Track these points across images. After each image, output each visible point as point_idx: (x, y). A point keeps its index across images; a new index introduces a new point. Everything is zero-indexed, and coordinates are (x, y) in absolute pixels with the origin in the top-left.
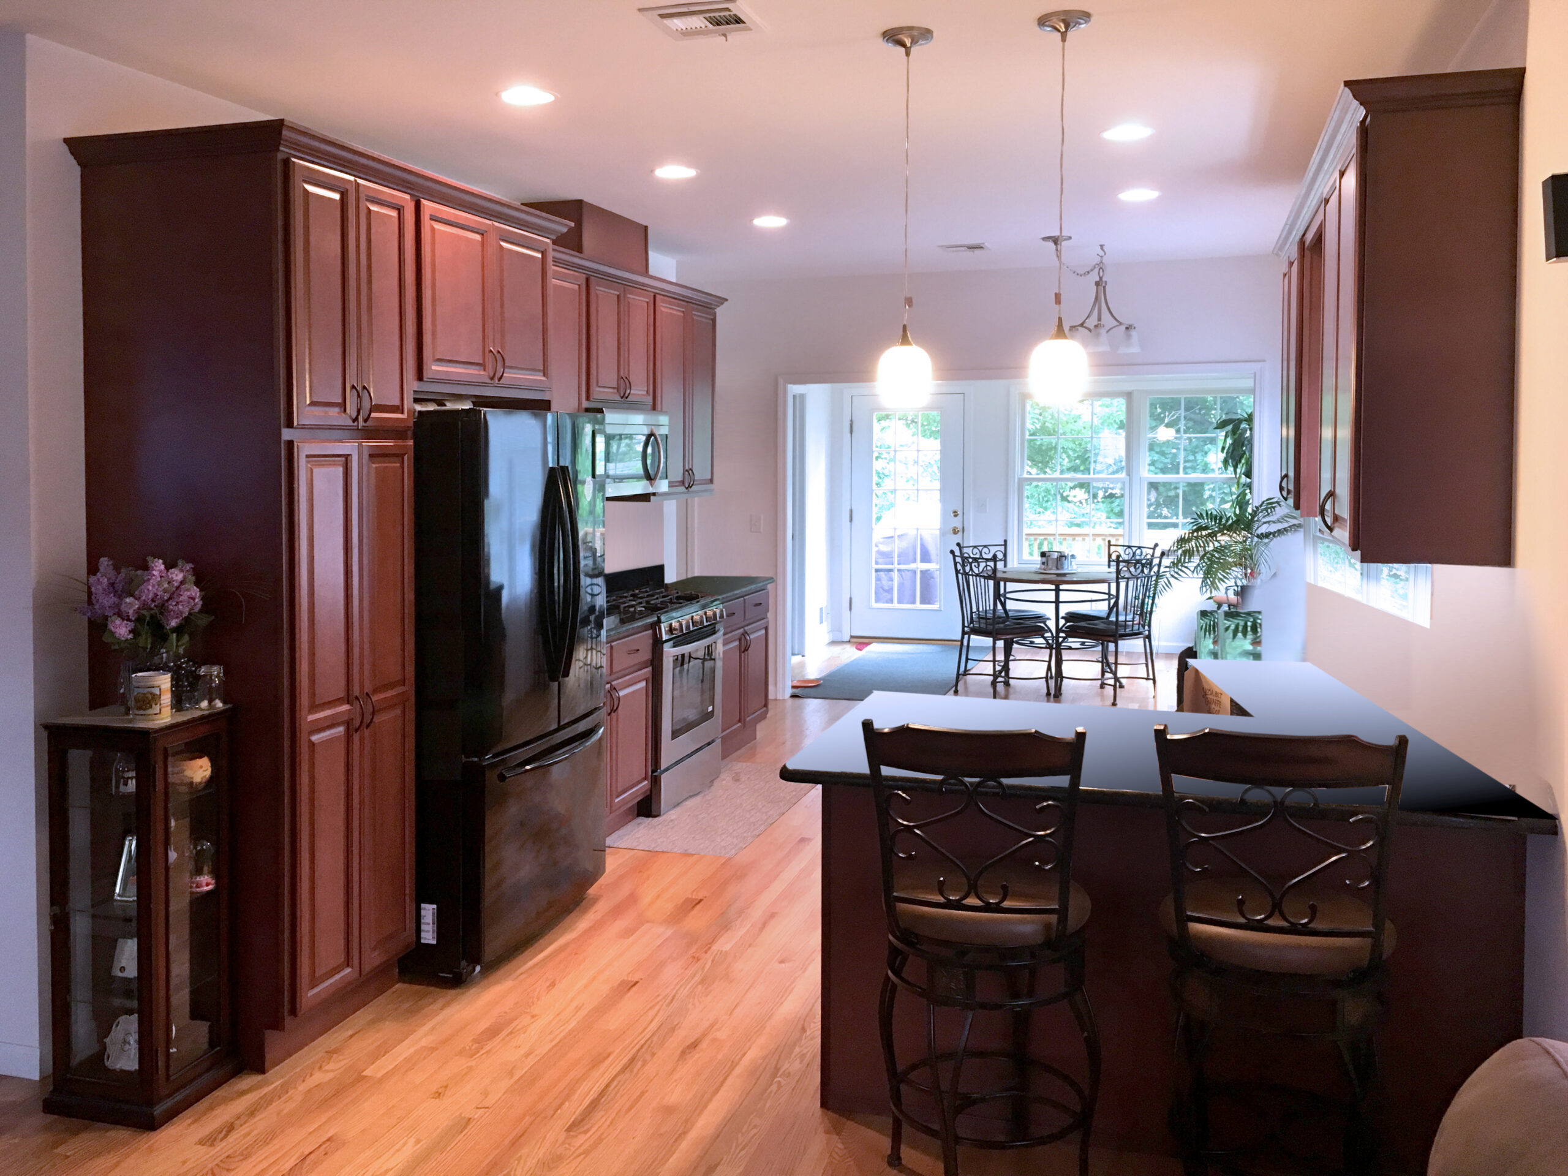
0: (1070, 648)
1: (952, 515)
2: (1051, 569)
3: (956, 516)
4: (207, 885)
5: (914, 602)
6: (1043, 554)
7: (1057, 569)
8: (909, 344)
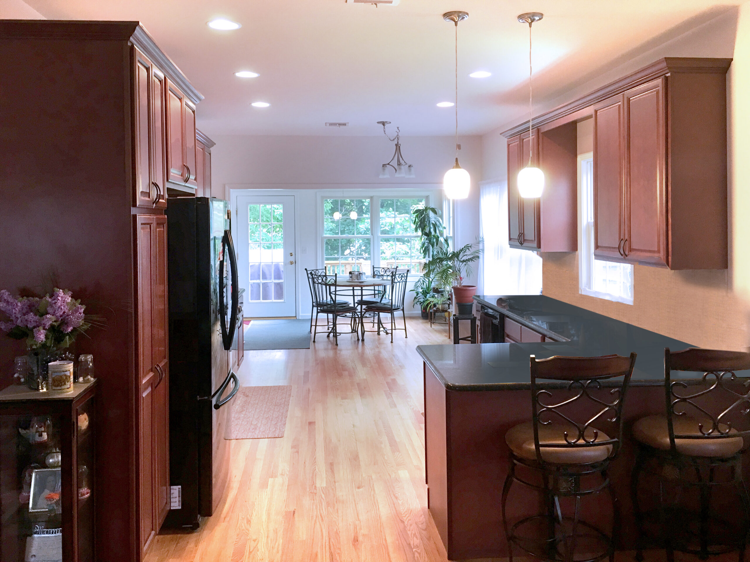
0: (366, 317)
1: (290, 255)
2: (355, 280)
3: (291, 255)
4: (87, 494)
5: (259, 299)
6: (350, 273)
7: (357, 280)
8: (459, 168)
